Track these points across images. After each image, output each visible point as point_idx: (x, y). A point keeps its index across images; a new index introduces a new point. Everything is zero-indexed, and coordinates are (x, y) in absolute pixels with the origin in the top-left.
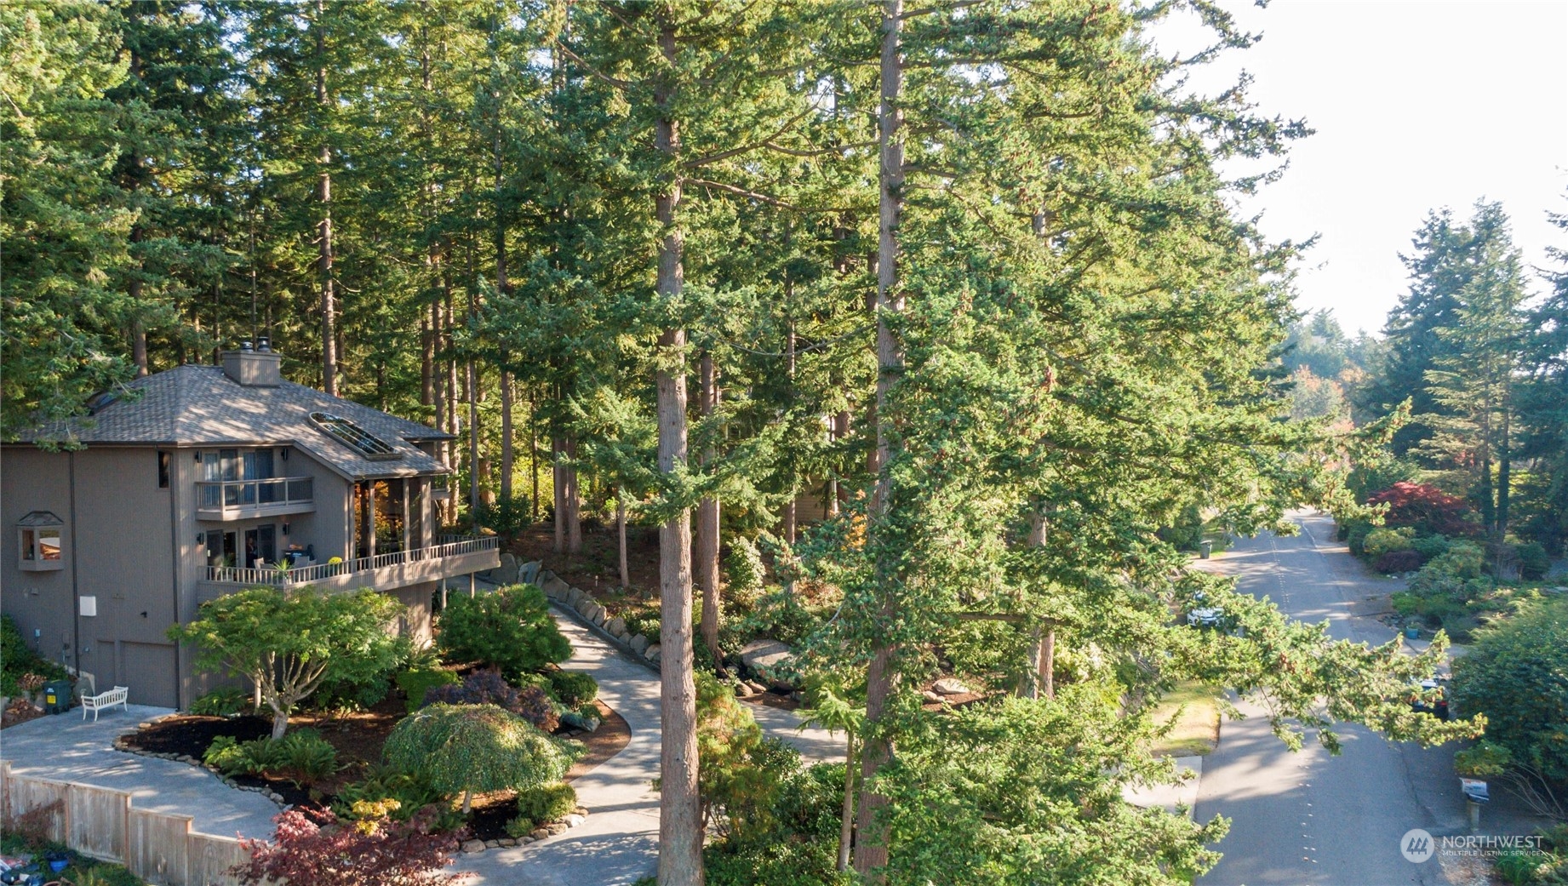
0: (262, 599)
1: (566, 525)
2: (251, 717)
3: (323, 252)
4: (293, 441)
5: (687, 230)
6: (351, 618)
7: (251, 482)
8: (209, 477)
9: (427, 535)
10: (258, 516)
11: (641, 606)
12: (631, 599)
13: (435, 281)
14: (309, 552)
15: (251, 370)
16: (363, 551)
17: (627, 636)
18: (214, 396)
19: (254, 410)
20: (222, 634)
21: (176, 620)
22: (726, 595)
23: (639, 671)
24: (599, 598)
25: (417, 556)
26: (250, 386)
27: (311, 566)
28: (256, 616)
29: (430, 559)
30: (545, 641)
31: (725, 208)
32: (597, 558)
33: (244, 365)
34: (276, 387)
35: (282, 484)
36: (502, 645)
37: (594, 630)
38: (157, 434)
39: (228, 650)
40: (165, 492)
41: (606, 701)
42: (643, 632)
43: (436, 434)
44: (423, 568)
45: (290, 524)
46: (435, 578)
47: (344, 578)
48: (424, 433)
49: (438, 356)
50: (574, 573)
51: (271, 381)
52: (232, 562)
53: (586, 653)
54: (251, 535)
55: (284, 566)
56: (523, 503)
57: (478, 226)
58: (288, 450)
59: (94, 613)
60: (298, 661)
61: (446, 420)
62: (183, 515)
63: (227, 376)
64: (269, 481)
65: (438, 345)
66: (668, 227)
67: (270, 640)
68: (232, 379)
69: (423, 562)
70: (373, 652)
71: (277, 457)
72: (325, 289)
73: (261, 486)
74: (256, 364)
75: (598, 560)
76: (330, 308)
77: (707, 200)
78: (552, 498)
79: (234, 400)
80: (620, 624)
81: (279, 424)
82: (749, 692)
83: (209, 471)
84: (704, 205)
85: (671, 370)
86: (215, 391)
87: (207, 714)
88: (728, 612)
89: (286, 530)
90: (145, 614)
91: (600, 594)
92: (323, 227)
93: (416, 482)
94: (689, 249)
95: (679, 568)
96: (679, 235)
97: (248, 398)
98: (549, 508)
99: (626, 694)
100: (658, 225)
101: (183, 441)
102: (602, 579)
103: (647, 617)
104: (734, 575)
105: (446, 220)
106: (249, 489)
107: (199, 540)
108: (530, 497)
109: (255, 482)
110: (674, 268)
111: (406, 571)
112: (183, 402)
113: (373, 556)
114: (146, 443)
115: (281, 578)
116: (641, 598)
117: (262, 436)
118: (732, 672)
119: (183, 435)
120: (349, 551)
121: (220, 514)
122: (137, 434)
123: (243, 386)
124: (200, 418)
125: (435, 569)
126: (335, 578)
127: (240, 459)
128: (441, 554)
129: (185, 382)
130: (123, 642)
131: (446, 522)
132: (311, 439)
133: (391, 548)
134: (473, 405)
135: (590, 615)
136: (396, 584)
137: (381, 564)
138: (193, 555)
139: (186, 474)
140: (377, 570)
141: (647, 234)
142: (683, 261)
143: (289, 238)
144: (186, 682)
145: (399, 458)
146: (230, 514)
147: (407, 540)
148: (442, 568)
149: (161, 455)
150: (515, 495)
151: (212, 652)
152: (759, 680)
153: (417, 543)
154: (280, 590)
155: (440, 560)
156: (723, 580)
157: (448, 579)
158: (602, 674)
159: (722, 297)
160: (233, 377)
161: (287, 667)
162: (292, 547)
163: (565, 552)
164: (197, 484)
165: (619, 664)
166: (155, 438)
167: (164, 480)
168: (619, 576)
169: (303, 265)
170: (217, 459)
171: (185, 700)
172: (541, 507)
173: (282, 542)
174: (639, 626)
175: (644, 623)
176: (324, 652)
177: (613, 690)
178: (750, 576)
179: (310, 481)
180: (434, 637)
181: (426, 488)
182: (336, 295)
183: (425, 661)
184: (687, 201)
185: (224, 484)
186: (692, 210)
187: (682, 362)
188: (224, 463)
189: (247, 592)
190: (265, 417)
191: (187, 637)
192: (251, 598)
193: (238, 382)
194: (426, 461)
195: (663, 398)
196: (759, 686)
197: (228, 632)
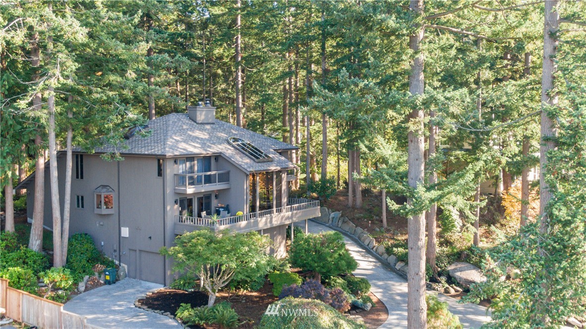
0: (204, 236)
1: (354, 191)
2: (198, 292)
3: (236, 51)
4: (221, 153)
5: (427, 54)
6: (247, 249)
7: (200, 174)
8: (181, 171)
9: (285, 200)
10: (203, 191)
11: (393, 239)
12: (388, 235)
13: (290, 67)
14: (227, 209)
15: (201, 116)
16: (253, 208)
17: (386, 256)
18: (184, 130)
19: (202, 136)
20: (185, 254)
21: (165, 245)
22: (440, 235)
23: (392, 276)
24: (371, 233)
25: (279, 211)
26: (202, 124)
27: (228, 217)
28: (201, 245)
29: (286, 213)
30: (343, 262)
31: (448, 39)
32: (370, 211)
33: (198, 113)
34: (213, 124)
35: (215, 174)
36: (321, 264)
37: (368, 251)
38: (157, 151)
39: (188, 262)
40: (160, 179)
41: (375, 293)
42: (395, 254)
43: (289, 146)
44: (282, 218)
45: (218, 194)
46: (287, 222)
47: (243, 223)
48: (284, 146)
49: (291, 105)
50: (358, 219)
51: (210, 121)
52: (191, 213)
53: (365, 265)
54: (200, 200)
55: (215, 216)
56: (332, 182)
57: (313, 39)
58: (218, 157)
59: (128, 236)
60: (220, 270)
61: (294, 135)
62: (169, 190)
63: (190, 118)
64: (209, 173)
65: (291, 98)
66: (416, 53)
67: (207, 258)
68: (193, 120)
69: (282, 214)
70: (257, 267)
71: (213, 161)
72: (237, 69)
73: (205, 176)
74: (204, 113)
75: (371, 212)
76: (240, 79)
77: (438, 35)
78: (347, 177)
79: (193, 132)
80: (382, 249)
81: (214, 144)
82: (452, 292)
83: (181, 168)
84: (437, 39)
85: (417, 131)
86: (185, 127)
87: (178, 289)
88: (441, 244)
89: (216, 197)
90: (150, 238)
91: (371, 231)
92: (237, 39)
93: (279, 173)
94: (427, 65)
95: (419, 239)
96: (422, 57)
97: (200, 130)
98: (345, 182)
99: (386, 289)
100: (410, 51)
101: (169, 154)
102: (373, 223)
103: (397, 246)
104: (445, 225)
105: (297, 36)
106: (199, 177)
107: (176, 202)
108: (336, 177)
109: (203, 174)
110: (419, 74)
111: (274, 219)
112: (170, 133)
113: (258, 212)
114: (152, 155)
115: (213, 223)
116: (394, 234)
117: (206, 150)
118: (443, 279)
119: (169, 152)
120: (246, 208)
121: (186, 190)
122: (148, 150)
123: (198, 123)
124: (177, 141)
125: (288, 218)
126: (239, 223)
127: (196, 162)
128: (291, 209)
129: (171, 122)
130: (140, 251)
131: (294, 188)
132: (229, 152)
133: (267, 208)
134: (308, 127)
135: (367, 242)
136: (269, 226)
137: (261, 215)
138: (173, 209)
139: (171, 170)
140: (259, 219)
141: (404, 57)
142: (424, 71)
143: (221, 45)
144: (168, 273)
145: (271, 161)
146: (190, 190)
147: (275, 203)
148: (292, 217)
149: (159, 160)
150: (328, 177)
151: (180, 264)
152: (458, 285)
153: (279, 205)
154: (212, 230)
155: (290, 213)
156: (438, 226)
157: (295, 223)
158: (373, 277)
159: (448, 95)
160: (193, 119)
161: (215, 271)
162: (219, 205)
163: (354, 207)
164: (175, 175)
165: (382, 271)
166: (156, 153)
167: (160, 173)
168: (382, 221)
169: (227, 57)
170: (184, 162)
171: (168, 282)
172: (341, 182)
173: (215, 203)
174: (392, 251)
175: (395, 249)
176: (234, 265)
177: (379, 287)
178: (453, 226)
179: (228, 173)
180: (287, 252)
181: (284, 176)
182: (243, 71)
183: (283, 265)
184: (427, 37)
185: (188, 175)
186: (430, 42)
187: (422, 126)
188: (188, 164)
189: (197, 231)
190: (208, 140)
191: (169, 254)
192: (199, 235)
193: (195, 122)
194: (285, 162)
195: (411, 146)
196: (458, 289)
197: (188, 253)
